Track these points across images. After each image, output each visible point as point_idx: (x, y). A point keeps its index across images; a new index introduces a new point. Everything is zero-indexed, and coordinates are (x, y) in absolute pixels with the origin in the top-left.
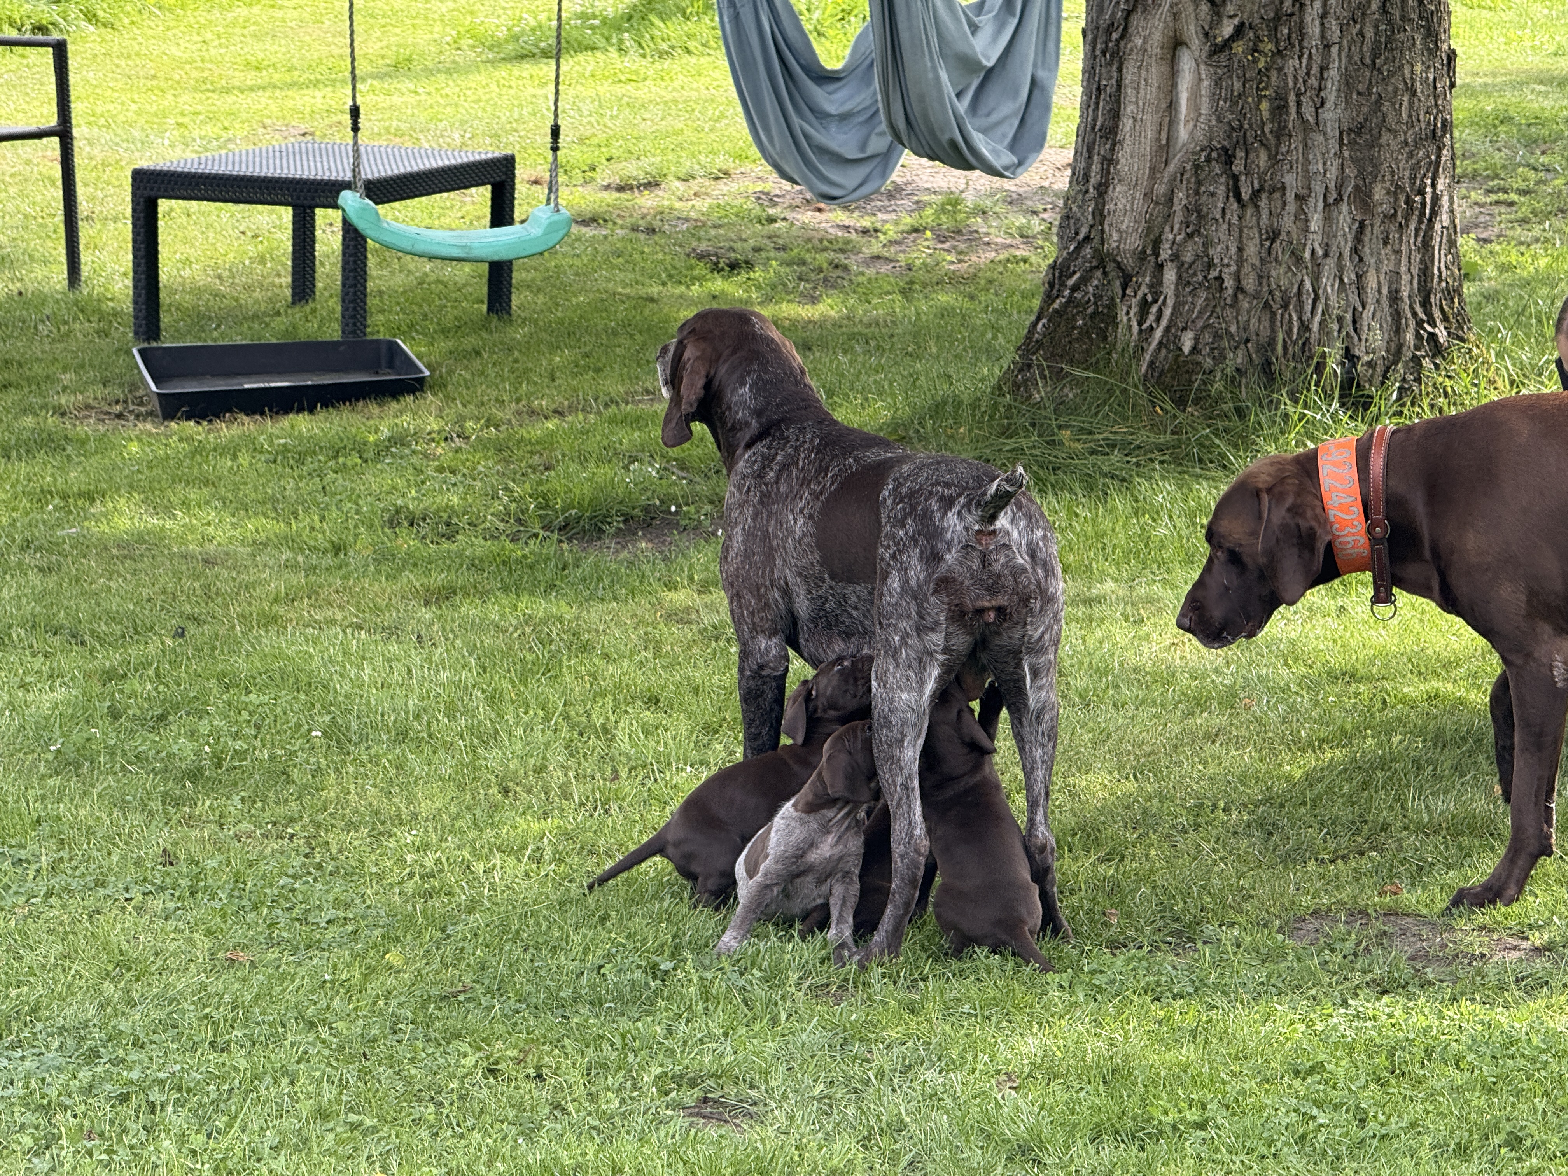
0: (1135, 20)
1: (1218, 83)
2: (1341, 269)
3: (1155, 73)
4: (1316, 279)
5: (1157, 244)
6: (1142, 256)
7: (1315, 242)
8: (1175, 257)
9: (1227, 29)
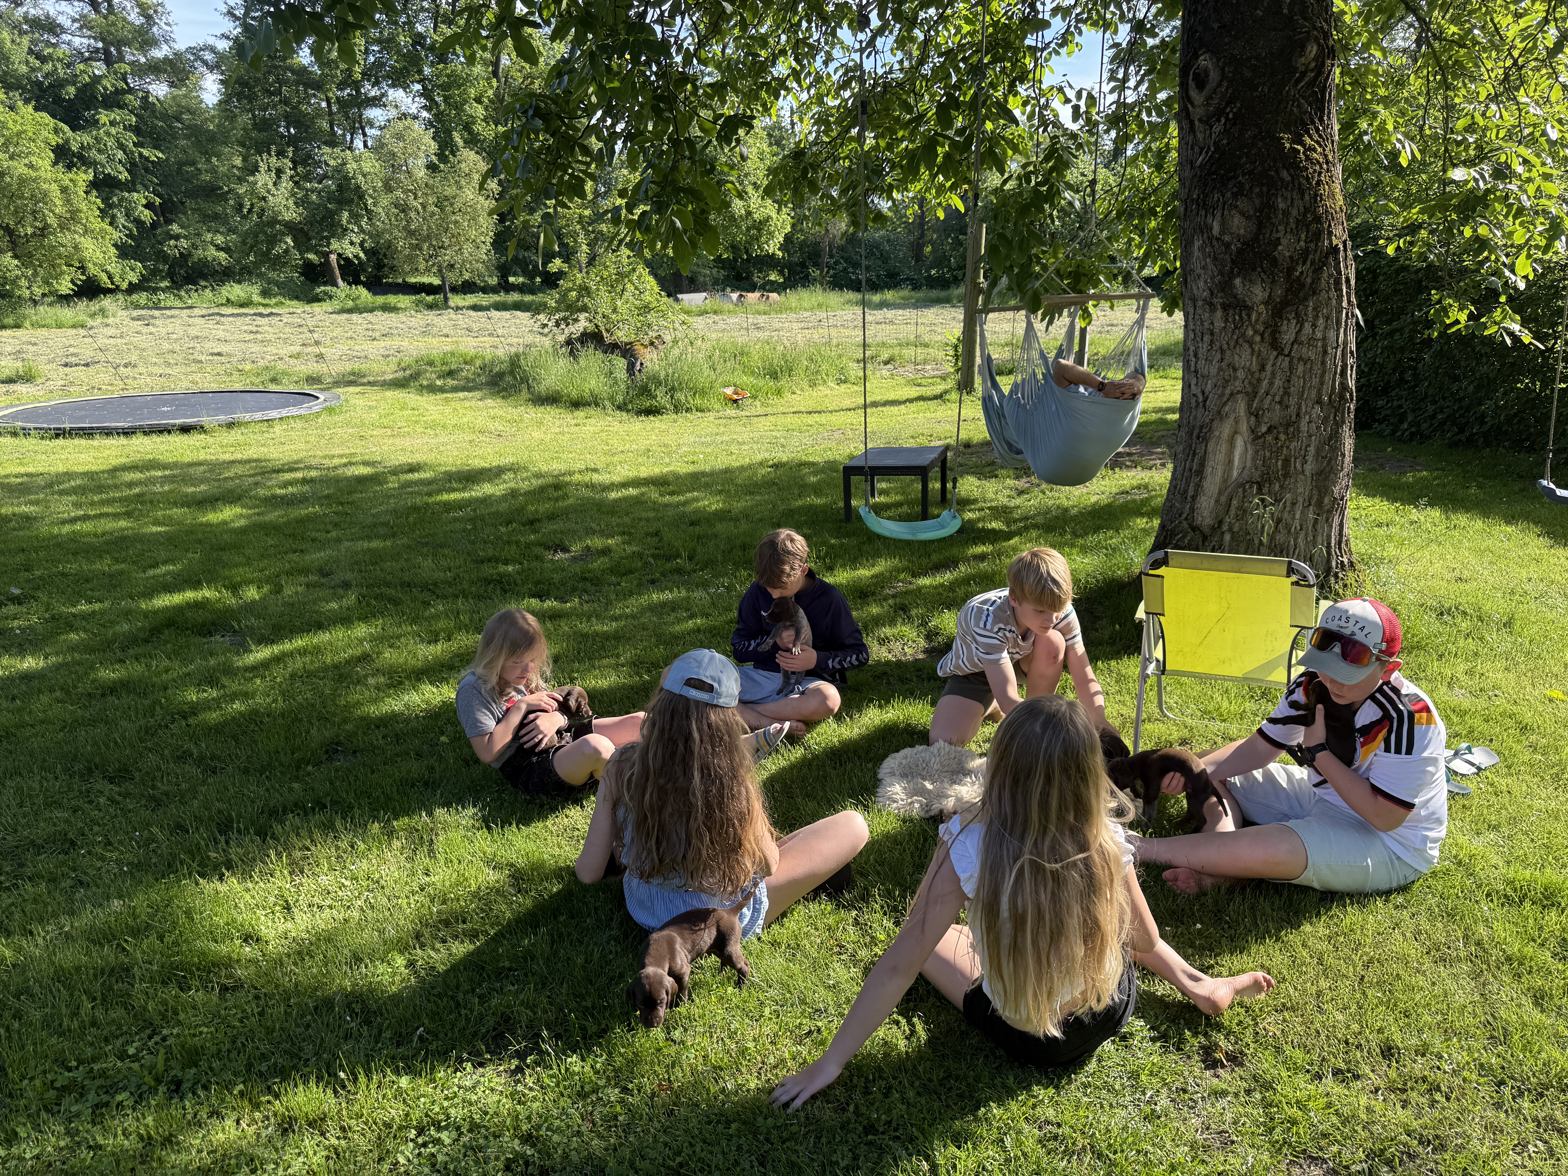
0: (1215, 424)
1: (1257, 452)
2: (1306, 535)
3: (1224, 447)
4: (1295, 540)
5: (1220, 523)
6: (1213, 529)
7: (1297, 524)
8: (1230, 530)
9: (1264, 429)
